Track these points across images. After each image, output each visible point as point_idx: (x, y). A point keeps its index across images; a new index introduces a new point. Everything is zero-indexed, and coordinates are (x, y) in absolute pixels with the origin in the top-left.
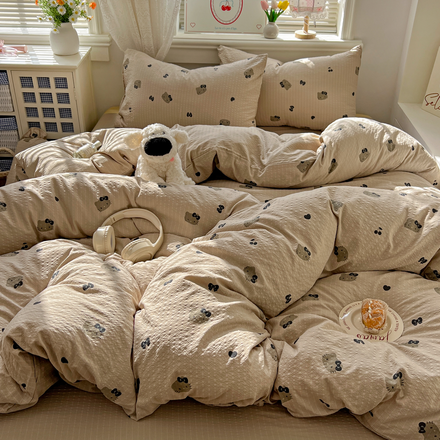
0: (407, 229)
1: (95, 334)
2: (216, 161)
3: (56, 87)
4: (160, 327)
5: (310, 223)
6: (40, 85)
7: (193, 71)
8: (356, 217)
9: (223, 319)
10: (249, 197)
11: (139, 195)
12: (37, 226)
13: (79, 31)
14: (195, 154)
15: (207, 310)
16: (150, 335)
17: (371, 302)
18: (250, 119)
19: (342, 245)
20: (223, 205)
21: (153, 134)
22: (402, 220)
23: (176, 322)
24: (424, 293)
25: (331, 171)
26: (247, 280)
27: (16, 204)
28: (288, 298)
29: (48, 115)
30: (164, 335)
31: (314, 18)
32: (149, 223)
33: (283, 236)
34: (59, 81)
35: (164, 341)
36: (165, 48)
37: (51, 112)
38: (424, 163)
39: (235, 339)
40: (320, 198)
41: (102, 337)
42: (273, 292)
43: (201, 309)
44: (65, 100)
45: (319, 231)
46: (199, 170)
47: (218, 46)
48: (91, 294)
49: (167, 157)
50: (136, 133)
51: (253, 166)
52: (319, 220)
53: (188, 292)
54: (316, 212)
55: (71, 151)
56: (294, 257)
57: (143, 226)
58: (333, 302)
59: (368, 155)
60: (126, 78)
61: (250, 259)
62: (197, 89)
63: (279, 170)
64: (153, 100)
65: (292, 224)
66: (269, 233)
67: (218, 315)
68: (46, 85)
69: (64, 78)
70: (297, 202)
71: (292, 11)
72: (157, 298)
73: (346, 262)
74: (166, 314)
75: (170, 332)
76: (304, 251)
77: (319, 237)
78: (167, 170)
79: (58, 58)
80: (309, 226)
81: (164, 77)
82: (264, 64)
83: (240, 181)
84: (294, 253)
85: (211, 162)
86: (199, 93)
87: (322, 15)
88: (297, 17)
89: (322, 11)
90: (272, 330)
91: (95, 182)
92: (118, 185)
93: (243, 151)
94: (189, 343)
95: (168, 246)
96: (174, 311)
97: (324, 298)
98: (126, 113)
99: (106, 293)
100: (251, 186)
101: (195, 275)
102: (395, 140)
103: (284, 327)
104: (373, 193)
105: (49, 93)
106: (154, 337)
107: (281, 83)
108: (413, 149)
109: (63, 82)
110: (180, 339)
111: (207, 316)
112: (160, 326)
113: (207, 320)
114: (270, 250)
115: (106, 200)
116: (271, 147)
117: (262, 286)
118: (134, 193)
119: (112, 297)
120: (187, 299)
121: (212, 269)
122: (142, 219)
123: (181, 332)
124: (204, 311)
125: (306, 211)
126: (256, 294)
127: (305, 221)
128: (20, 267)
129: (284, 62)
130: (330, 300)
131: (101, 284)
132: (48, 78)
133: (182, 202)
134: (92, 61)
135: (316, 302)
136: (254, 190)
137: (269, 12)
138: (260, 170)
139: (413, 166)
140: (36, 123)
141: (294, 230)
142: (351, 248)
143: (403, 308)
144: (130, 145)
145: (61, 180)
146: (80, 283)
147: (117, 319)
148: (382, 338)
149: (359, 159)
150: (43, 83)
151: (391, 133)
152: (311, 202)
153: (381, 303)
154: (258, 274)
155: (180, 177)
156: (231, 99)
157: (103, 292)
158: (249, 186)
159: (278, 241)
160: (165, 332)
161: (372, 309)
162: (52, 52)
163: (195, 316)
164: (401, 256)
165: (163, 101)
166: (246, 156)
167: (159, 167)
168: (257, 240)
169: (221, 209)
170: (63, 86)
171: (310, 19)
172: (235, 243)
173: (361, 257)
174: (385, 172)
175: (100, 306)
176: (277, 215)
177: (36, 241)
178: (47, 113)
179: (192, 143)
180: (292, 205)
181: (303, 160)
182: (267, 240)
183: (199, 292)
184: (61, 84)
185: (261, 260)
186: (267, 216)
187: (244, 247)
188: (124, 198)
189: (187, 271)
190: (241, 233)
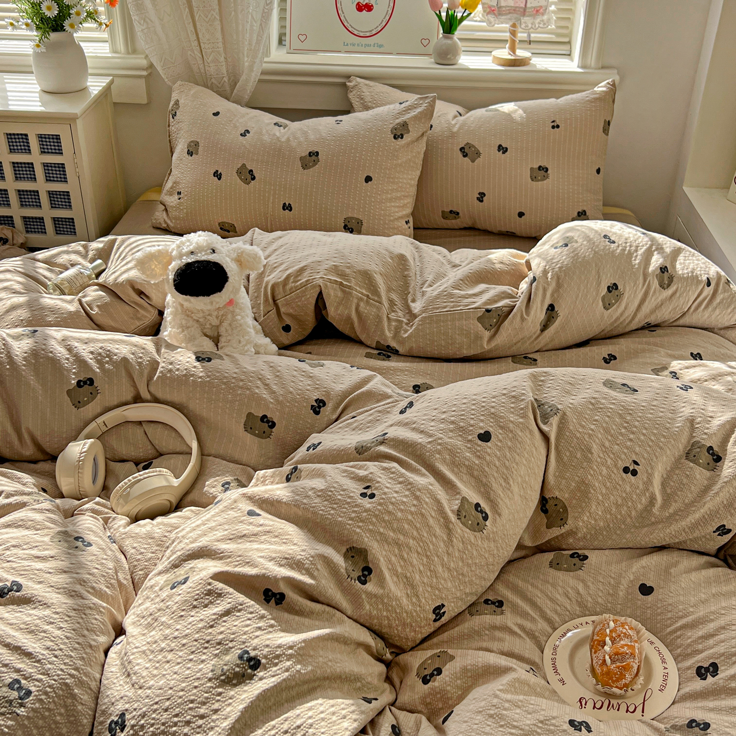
0: (692, 464)
1: (7, 705)
2: (320, 304)
3: (41, 152)
4: (149, 691)
5: (488, 450)
6: (12, 147)
7: (296, 125)
8: (586, 437)
9: (287, 674)
10: (378, 383)
11: (156, 377)
13: (89, 49)
14: (280, 291)
15: (253, 654)
16: (127, 706)
17: (612, 624)
18: (401, 218)
19: (557, 494)
20: (323, 398)
21: (192, 253)
22: (681, 446)
23: (183, 682)
24: (724, 604)
25: (545, 327)
26: (349, 579)
28: (438, 611)
29: (27, 203)
30: (155, 711)
31: (527, 26)
32: (174, 434)
33: (431, 479)
34: (48, 140)
35: (152, 725)
36: (249, 81)
37: (33, 197)
38: (729, 310)
39: (310, 721)
40: (513, 397)
41: (22, 711)
42: (405, 601)
43: (239, 652)
44: (59, 176)
45: (507, 468)
46: (288, 321)
47: (348, 77)
48: (15, 607)
49: (218, 299)
50: (159, 251)
51: (393, 316)
52: (509, 443)
53: (216, 610)
54: (502, 428)
55: (46, 278)
56: (451, 526)
57: (164, 441)
58: (533, 620)
59: (619, 297)
60: (174, 135)
61: (358, 530)
62: (301, 159)
63: (442, 324)
64: (219, 179)
65: (452, 452)
66: (403, 471)
67: (276, 665)
68: (23, 147)
69: (56, 135)
70: (464, 404)
71: (485, 14)
72: (153, 619)
73: (563, 530)
74: (164, 660)
75: (167, 703)
76: (474, 512)
77: (506, 480)
78: (221, 322)
79: (48, 97)
80: (488, 458)
81: (241, 135)
82: (429, 113)
83: (369, 343)
84: (453, 518)
85: (312, 307)
86: (305, 166)
87: (543, 21)
88: (496, 25)
89: (543, 14)
90: (401, 682)
91: (70, 349)
92: (116, 355)
93: (374, 286)
94: (205, 732)
95: (207, 483)
96: (181, 654)
97: (516, 610)
98: (172, 200)
99: (46, 605)
100: (389, 354)
101: (237, 569)
102: (674, 267)
103: (425, 681)
104: (624, 385)
105: (28, 163)
106: (134, 713)
107: (462, 149)
108: (709, 284)
109: (54, 142)
110: (188, 723)
111: (252, 667)
113: (251, 677)
114: (402, 511)
115: (89, 385)
116: (430, 278)
117: (381, 591)
118: (146, 372)
119: (57, 613)
120: (212, 627)
121: (274, 555)
122: (160, 426)
123: (191, 705)
124: (246, 655)
125: (481, 424)
126: (368, 607)
127: (480, 446)
129: (470, 108)
130: (528, 614)
131: (40, 583)
132: (26, 135)
133: (239, 392)
134: (115, 103)
135: (498, 620)
136: (393, 364)
137: (444, 15)
138: (407, 324)
139: (708, 317)
140: (7, 217)
141: (455, 465)
142: (574, 501)
143: (679, 637)
144: (148, 273)
145: (4, 344)
147: (63, 667)
148: (631, 709)
149: (601, 303)
150: (18, 144)
151: (666, 253)
152: (493, 404)
153: (631, 628)
154: (373, 564)
155: (247, 338)
156: (365, 179)
157: (39, 602)
158: (384, 355)
159: (419, 490)
160: (156, 703)
161: (612, 642)
162: (38, 86)
163: (225, 668)
164: (677, 521)
165: (239, 181)
166: (379, 296)
168: (376, 489)
169: (320, 407)
170: (55, 149)
171: (520, 30)
172: (330, 493)
173: (596, 520)
174: (652, 329)
175: (29, 636)
176: (422, 432)
178: (27, 200)
179: (275, 268)
180: (454, 411)
181: (489, 307)
182: (397, 489)
183: (239, 611)
184: (51, 145)
185: (381, 534)
186: (403, 434)
187: (348, 503)
188: (125, 380)
189: (221, 558)
190: (345, 471)
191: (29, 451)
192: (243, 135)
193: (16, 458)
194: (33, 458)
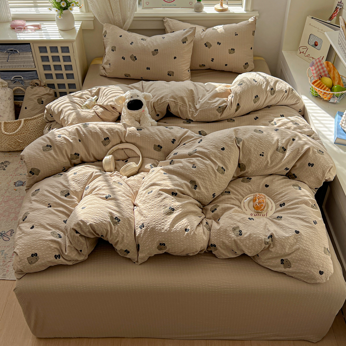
0: (278, 152)
2: (168, 108)
3: (62, 52)
5: (224, 153)
7: (149, 39)
8: (250, 147)
9: (181, 212)
10: (190, 133)
11: (126, 135)
12: (70, 157)
14: (156, 104)
15: (172, 207)
16: (144, 222)
17: (258, 195)
18: (187, 70)
19: (243, 162)
20: (175, 139)
21: (132, 97)
22: (275, 147)
23: (157, 215)
24: (287, 188)
25: (236, 110)
26: (192, 188)
27: (57, 146)
28: (214, 195)
29: (57, 69)
30: (151, 222)
32: (133, 152)
33: (210, 162)
34: (64, 48)
35: (151, 225)
36: (129, 21)
37: (59, 67)
38: (293, 100)
39: (188, 222)
40: (230, 137)
41: (119, 224)
42: (206, 193)
43: (169, 207)
44: (68, 60)
45: (229, 157)
46: (158, 113)
47: (164, 18)
48: (110, 201)
49: (140, 110)
50: (121, 97)
51: (190, 110)
52: (230, 150)
53: (161, 198)
54: (227, 146)
56: (216, 173)
57: (130, 154)
58: (238, 196)
59: (258, 99)
60: (105, 43)
61: (193, 176)
62: (152, 52)
63: (206, 112)
64: (124, 59)
65: (215, 154)
66: (202, 160)
67: (178, 210)
68: (55, 51)
69: (67, 47)
72: (145, 201)
73: (245, 172)
74: (151, 210)
75: (154, 220)
76: (221, 169)
77: (229, 160)
78: (141, 116)
80: (224, 155)
82: (194, 32)
83: (183, 118)
84: (216, 171)
85: (166, 109)
86: (154, 55)
90: (206, 213)
92: (114, 130)
93: (184, 101)
94: (164, 226)
95: (145, 165)
96: (155, 209)
97: (234, 194)
98: (107, 66)
99: (118, 200)
101: (165, 188)
102: (275, 88)
103: (213, 212)
104: (259, 131)
105: (57, 56)
106: (146, 223)
107: (205, 44)
108: (286, 92)
109: (66, 49)
111: (172, 210)
112: (149, 217)
113: (173, 213)
114: (203, 170)
115: (108, 139)
116: (201, 96)
117: (200, 191)
118: (123, 134)
120: (161, 202)
121: (173, 184)
122: (129, 149)
123: (160, 220)
125: (222, 146)
126: (197, 195)
127: (222, 152)
128: (66, 184)
129: (207, 27)
130: (237, 194)
132: (57, 47)
133: (151, 139)
135: (229, 196)
136: (192, 125)
138: (195, 112)
139: (286, 102)
141: (216, 157)
142: (247, 164)
143: (275, 197)
144: (118, 103)
145: (81, 129)
146: (103, 194)
148: (264, 215)
149: (253, 102)
152: (225, 140)
153: (263, 196)
154: (197, 184)
155: (149, 121)
156: (174, 58)
158: (189, 122)
159: (207, 165)
161: (258, 200)
163: (166, 211)
164: (274, 167)
165: (131, 60)
166: (186, 104)
167: (135, 115)
168: (196, 165)
169: (174, 141)
170: (67, 51)
172: (184, 167)
173: (253, 169)
174: (269, 107)
176: (206, 149)
177: (70, 165)
180: (214, 142)
181: (220, 106)
182: (201, 165)
183: (167, 198)
185: (199, 177)
186: (201, 149)
187: (189, 169)
188: (118, 138)
189: (159, 185)
190: (187, 161)
191: (92, 159)
192: (131, 44)
193: (88, 161)
194: (93, 161)
